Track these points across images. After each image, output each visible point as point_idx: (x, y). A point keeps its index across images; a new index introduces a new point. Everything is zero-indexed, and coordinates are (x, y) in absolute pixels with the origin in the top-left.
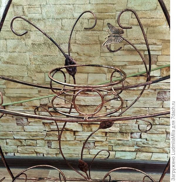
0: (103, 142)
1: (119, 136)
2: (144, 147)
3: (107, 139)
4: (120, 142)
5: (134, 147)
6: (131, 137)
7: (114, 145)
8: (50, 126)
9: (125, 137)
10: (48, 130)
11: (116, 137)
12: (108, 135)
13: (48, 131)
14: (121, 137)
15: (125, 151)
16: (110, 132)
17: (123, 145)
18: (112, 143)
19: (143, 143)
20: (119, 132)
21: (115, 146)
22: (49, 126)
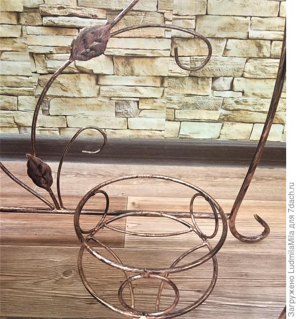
0: (155, 100)
1: (189, 87)
2: (238, 110)
3: (163, 93)
4: (190, 100)
5: (217, 110)
6: (213, 89)
7: (177, 108)
8: (46, 61)
9: (200, 87)
10: (43, 72)
11: (183, 88)
12: (166, 84)
13: (41, 74)
14: (193, 87)
15: (199, 121)
16: (170, 77)
17: (196, 106)
18: (174, 103)
19: (237, 102)
20: (189, 76)
21: (180, 109)
22: (44, 61)
